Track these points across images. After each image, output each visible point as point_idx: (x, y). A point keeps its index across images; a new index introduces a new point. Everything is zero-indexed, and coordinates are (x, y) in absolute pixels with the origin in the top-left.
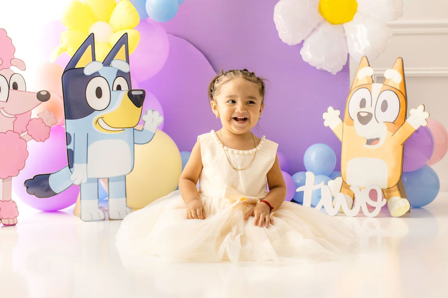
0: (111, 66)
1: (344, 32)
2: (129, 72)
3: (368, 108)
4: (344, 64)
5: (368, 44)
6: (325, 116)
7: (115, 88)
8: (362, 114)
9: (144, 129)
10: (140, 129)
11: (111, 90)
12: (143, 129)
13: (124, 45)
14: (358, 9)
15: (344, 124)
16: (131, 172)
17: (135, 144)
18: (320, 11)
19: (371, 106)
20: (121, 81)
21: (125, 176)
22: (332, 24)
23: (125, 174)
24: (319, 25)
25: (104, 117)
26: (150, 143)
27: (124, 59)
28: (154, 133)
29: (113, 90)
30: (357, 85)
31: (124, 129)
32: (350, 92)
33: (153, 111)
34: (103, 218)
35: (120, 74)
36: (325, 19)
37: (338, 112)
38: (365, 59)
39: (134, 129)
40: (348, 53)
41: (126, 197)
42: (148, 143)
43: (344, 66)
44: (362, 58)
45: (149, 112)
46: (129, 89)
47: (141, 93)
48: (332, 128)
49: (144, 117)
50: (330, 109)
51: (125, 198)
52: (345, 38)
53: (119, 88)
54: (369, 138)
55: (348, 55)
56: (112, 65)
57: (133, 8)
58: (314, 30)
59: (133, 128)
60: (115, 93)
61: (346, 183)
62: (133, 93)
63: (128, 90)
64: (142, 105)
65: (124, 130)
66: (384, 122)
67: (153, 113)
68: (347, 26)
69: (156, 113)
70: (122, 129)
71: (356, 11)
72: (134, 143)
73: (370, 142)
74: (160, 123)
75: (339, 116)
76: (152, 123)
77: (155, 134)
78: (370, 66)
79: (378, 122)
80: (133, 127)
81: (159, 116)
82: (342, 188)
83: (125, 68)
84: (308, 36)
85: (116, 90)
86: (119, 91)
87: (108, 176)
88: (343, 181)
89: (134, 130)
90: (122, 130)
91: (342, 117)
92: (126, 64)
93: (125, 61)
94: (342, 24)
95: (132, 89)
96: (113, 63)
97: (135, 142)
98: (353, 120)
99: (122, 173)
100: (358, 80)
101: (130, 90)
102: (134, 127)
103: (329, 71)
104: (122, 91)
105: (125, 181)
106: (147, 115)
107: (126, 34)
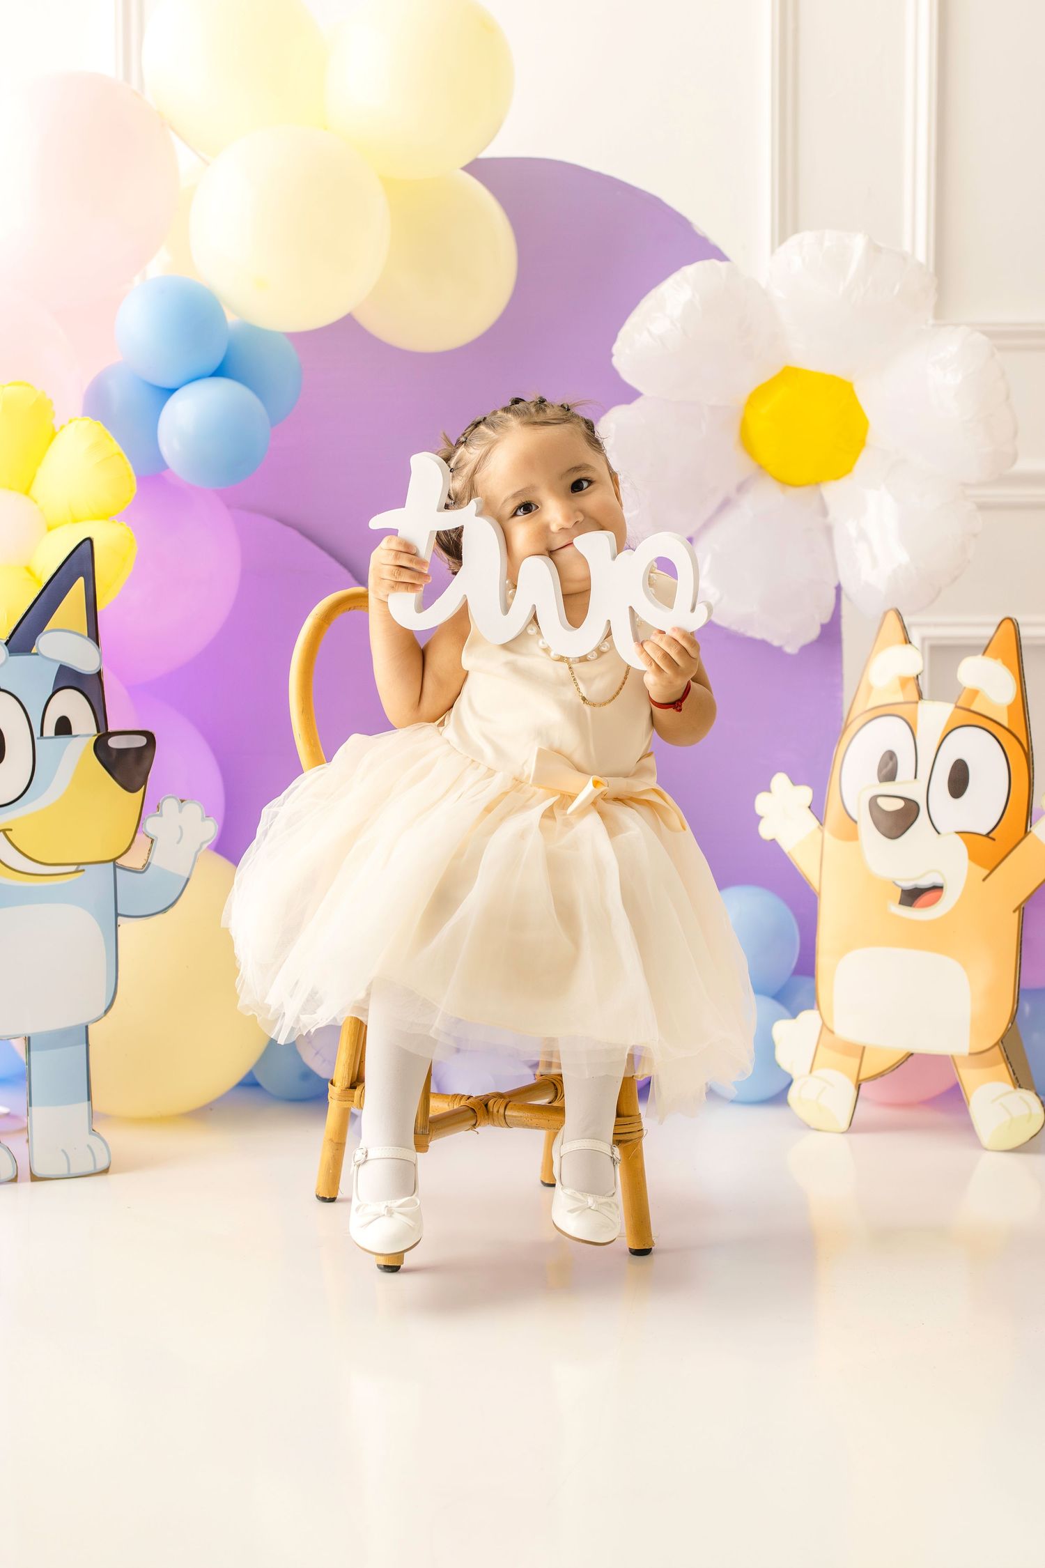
0: (36, 654)
1: (824, 511)
2: (99, 674)
3: (907, 786)
4: (826, 618)
5: (903, 557)
6: (762, 803)
7: (50, 729)
8: (881, 801)
9: (150, 863)
10: (138, 865)
11: (37, 733)
12: (147, 866)
13: (81, 580)
14: (870, 439)
15: (827, 834)
16: (106, 1012)
17: (120, 918)
18: (745, 442)
19: (915, 777)
20: (72, 704)
21: (87, 1027)
22: (785, 484)
23: (84, 1021)
24: (741, 488)
25: (11, 830)
26: (171, 911)
27: (84, 630)
28: (187, 877)
29: (44, 735)
30: (870, 705)
31: (81, 867)
32: (846, 727)
33: (182, 801)
34: (10, 1174)
35: (68, 679)
36: (760, 467)
37: (805, 794)
38: (892, 617)
39: (115, 867)
40: (835, 584)
41: (89, 1098)
42: (164, 911)
43: (823, 627)
44: (885, 614)
45: (170, 805)
46: (98, 731)
47: (141, 741)
48: (787, 845)
49: (151, 825)
50: (780, 781)
51: (86, 1104)
52: (829, 531)
53: (64, 727)
54: (909, 885)
55: (839, 589)
56: (38, 649)
57: (114, 447)
58: (726, 504)
59: (114, 864)
60: (50, 745)
61: (832, 1032)
62: (114, 743)
63: (96, 732)
64: (145, 782)
65: (83, 870)
66: (957, 833)
67: (180, 811)
68: (832, 492)
69: (194, 809)
70: (73, 868)
71: (863, 443)
72: (117, 915)
73: (912, 896)
74: (209, 840)
75: (809, 807)
76: (178, 842)
77: (188, 880)
78: (910, 642)
79: (939, 833)
80: (114, 860)
81: (203, 820)
82: (820, 1047)
83: (85, 659)
84: (707, 525)
85: (53, 734)
86: (63, 739)
87: (29, 1030)
88: (824, 1024)
89: (117, 870)
90: (77, 871)
91: (818, 808)
92: (90, 645)
93: (86, 635)
94: (818, 484)
95: (110, 730)
96: (45, 643)
97: (119, 911)
98: (856, 822)
99: (77, 1020)
100: (870, 688)
101: (103, 732)
102: (118, 861)
103: (776, 643)
104: (76, 736)
105: (85, 1045)
106: (161, 815)
107: (88, 542)
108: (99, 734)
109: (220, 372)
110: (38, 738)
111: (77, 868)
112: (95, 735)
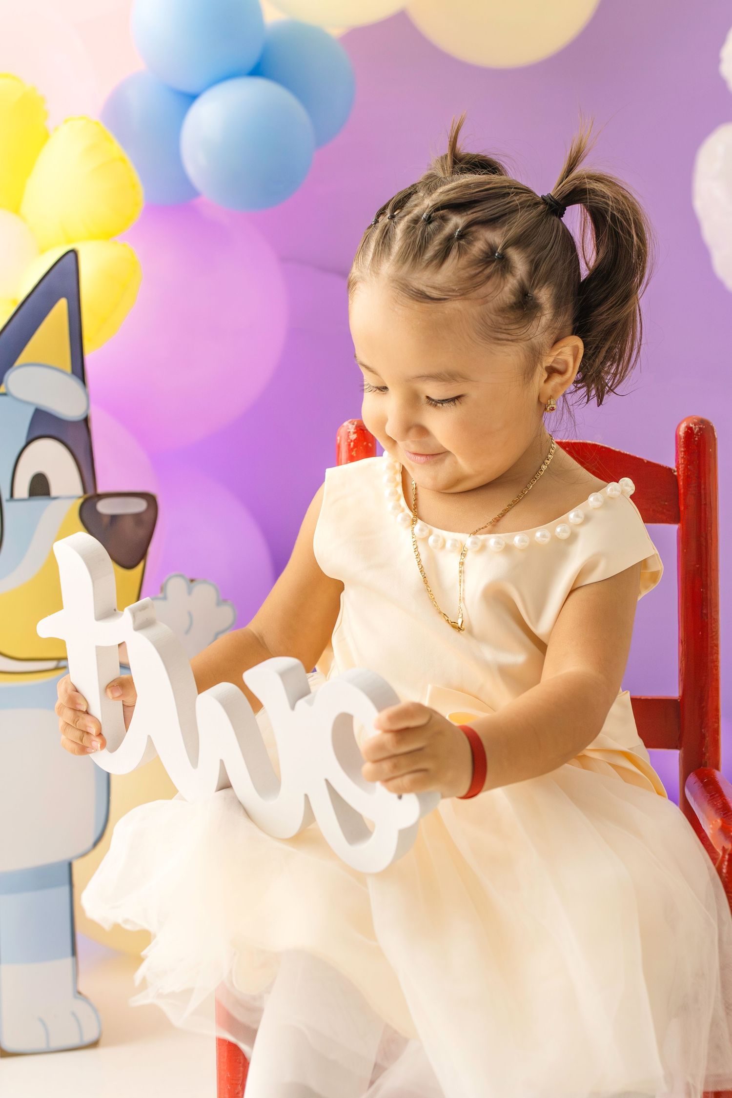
0: (6, 395)
2: (86, 420)
7: (22, 488)
11: (6, 494)
13: (62, 304)
16: (96, 844)
20: (50, 458)
21: (70, 865)
23: (67, 856)
27: (66, 363)
29: (16, 497)
31: (63, 664)
33: (192, 581)
35: (45, 425)
41: (74, 952)
45: (176, 585)
46: (85, 491)
47: (140, 506)
51: (68, 961)
53: (40, 486)
56: (7, 387)
60: (24, 509)
62: (105, 507)
63: (81, 493)
64: (144, 558)
65: (66, 666)
67: (190, 592)
69: (206, 592)
70: (51, 665)
76: (187, 632)
81: (218, 604)
83: (68, 403)
85: (27, 495)
86: (38, 503)
90: (57, 668)
92: (74, 384)
93: (68, 369)
95: (101, 490)
99: (56, 855)
101: (90, 493)
104: (55, 498)
105: (66, 888)
106: (165, 598)
107: (72, 255)
108: (86, 496)
109: (257, 71)
110: (7, 501)
111: (58, 664)
112: (80, 497)
